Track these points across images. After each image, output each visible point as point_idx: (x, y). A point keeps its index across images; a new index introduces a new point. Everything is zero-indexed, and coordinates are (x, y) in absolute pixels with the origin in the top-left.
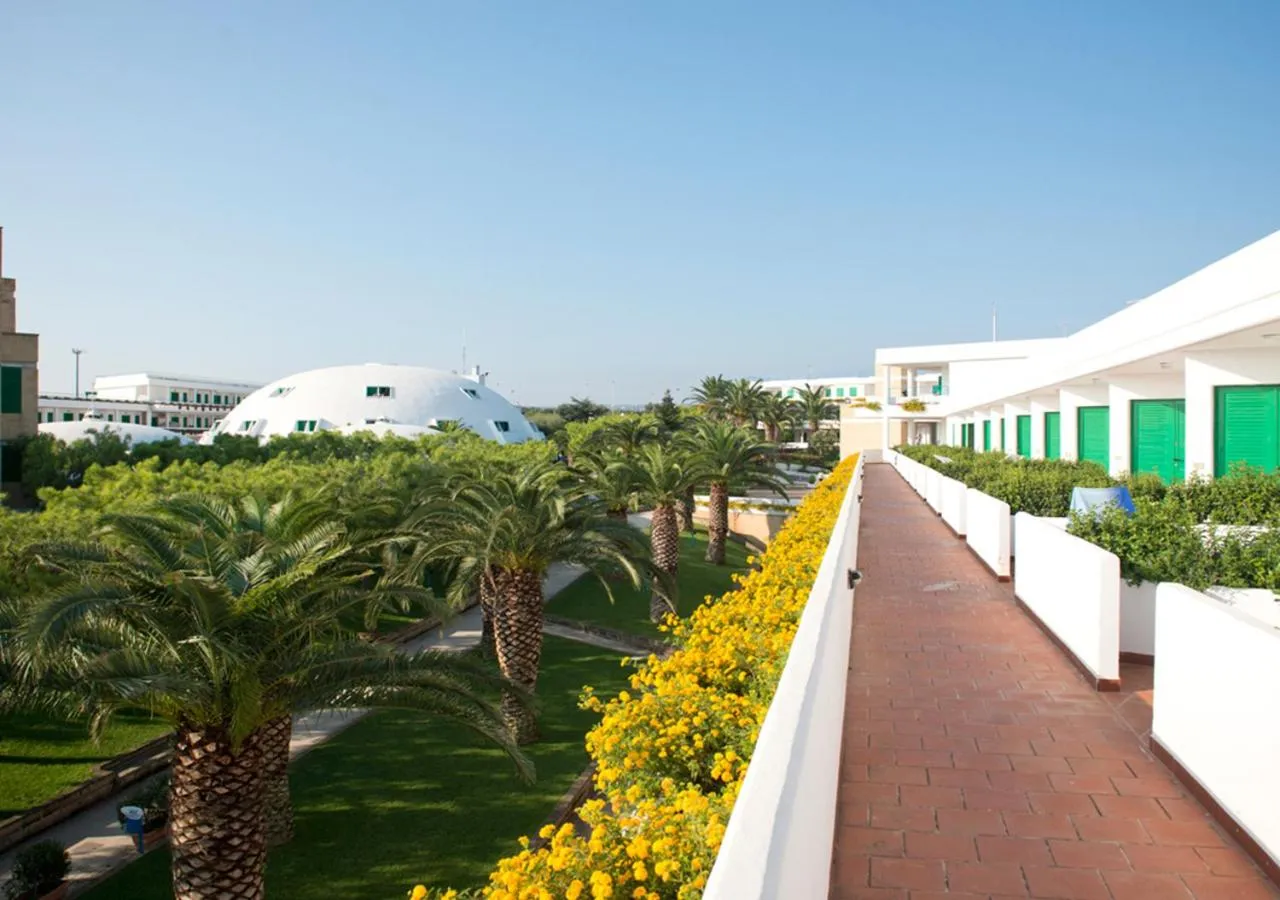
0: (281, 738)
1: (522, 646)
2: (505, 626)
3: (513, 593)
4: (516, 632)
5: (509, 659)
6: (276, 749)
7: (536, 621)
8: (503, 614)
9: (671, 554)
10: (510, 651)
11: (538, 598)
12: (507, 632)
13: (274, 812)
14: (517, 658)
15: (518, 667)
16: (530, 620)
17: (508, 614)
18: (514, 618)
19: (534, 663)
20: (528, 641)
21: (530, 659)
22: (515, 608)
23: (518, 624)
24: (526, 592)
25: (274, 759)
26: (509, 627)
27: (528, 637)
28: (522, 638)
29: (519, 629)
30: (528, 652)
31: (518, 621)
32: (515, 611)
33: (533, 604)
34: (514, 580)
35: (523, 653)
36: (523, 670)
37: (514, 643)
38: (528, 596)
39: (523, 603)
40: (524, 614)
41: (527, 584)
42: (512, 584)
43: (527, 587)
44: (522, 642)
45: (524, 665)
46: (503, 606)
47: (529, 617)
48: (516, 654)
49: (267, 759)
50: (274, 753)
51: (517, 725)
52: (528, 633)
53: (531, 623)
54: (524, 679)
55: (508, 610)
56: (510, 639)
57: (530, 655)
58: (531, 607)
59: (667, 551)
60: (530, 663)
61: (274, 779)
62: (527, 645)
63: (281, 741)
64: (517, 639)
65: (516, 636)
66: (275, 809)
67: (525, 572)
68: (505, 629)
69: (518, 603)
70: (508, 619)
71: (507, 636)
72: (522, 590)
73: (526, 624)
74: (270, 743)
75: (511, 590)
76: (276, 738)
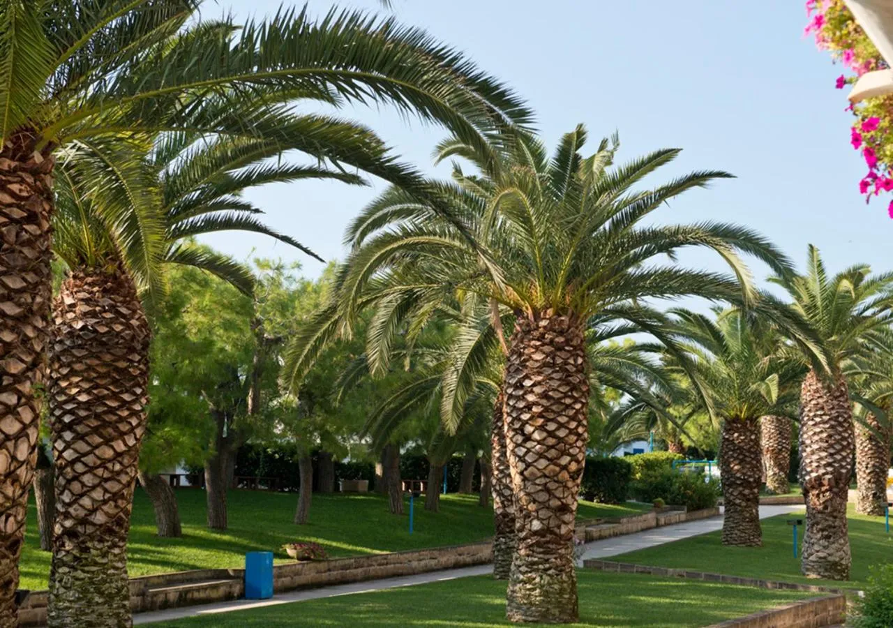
0: (118, 467)
1: (551, 441)
2: (521, 405)
3: (537, 348)
4: (540, 415)
5: (528, 465)
6: (108, 485)
7: (576, 400)
8: (519, 385)
9: (838, 452)
10: (529, 451)
11: (580, 361)
12: (525, 417)
13: (98, 599)
14: (543, 463)
15: (543, 481)
16: (566, 395)
17: (527, 383)
18: (538, 390)
19: (573, 478)
20: (562, 433)
21: (565, 468)
22: (539, 373)
23: (544, 402)
24: (559, 348)
25: (105, 502)
26: (529, 407)
27: (561, 426)
28: (552, 427)
29: (546, 409)
30: (564, 453)
31: (544, 395)
32: (540, 378)
33: (572, 369)
34: (538, 328)
35: (553, 453)
36: (552, 486)
37: (536, 436)
38: (563, 354)
39: (553, 365)
40: (555, 384)
41: (561, 333)
42: (536, 334)
43: (561, 339)
44: (551, 434)
45: (554, 477)
46: (517, 371)
47: (564, 389)
48: (541, 455)
49: (94, 500)
50: (106, 491)
51: (542, 587)
52: (563, 419)
53: (568, 401)
54: (554, 503)
55: (527, 377)
56: (529, 429)
57: (565, 460)
58: (569, 374)
59: (831, 446)
60: (565, 475)
61: (101, 541)
62: (560, 440)
63: (118, 473)
64: (542, 428)
65: (540, 421)
66: (101, 594)
67: (558, 314)
68: (521, 411)
69: (545, 365)
70: (525, 393)
71: (525, 423)
72: (551, 342)
73: (558, 401)
74: (100, 471)
75: (533, 343)
76: (110, 465)
